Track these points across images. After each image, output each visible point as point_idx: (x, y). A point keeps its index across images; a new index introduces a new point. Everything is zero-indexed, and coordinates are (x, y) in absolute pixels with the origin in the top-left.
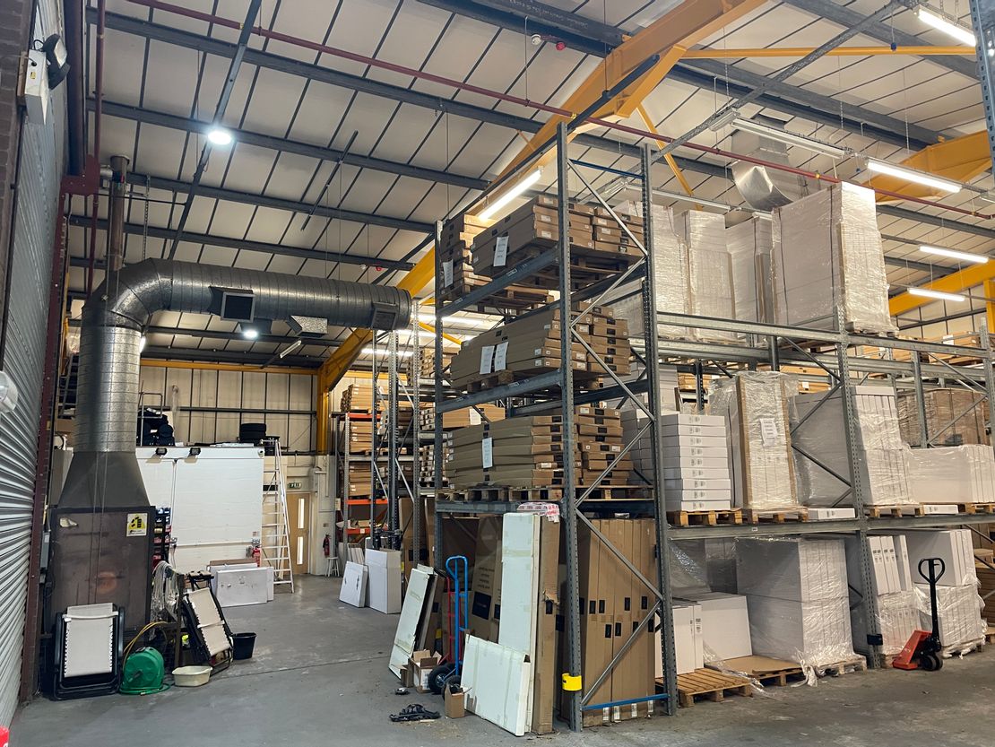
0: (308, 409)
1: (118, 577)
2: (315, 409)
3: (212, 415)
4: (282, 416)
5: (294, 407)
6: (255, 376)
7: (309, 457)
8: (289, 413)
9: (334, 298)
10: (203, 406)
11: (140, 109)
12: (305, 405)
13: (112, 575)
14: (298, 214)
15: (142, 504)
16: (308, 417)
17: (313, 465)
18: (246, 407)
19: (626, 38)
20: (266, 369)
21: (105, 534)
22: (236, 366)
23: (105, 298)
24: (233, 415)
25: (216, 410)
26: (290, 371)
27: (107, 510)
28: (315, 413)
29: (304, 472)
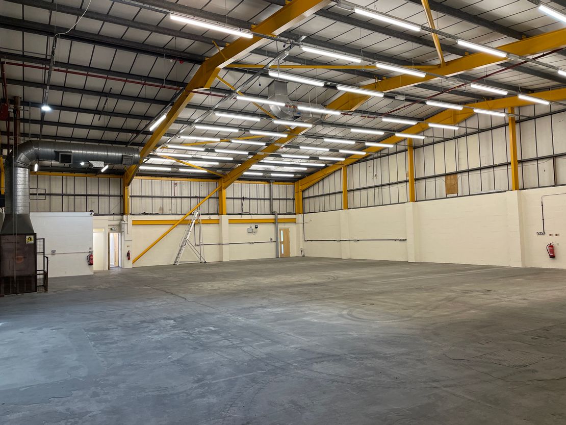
0: (119, 194)
1: (24, 258)
2: (122, 194)
3: (73, 197)
4: (106, 197)
5: (112, 193)
6: (92, 179)
7: (120, 216)
8: (110, 196)
9: (106, 153)
10: (68, 193)
11: (23, 81)
12: (117, 192)
13: (22, 257)
14: (96, 115)
15: (31, 232)
16: (119, 198)
17: (122, 220)
18: (89, 193)
19: (207, 59)
20: (97, 176)
21: (18, 243)
22: (84, 174)
23: (13, 157)
24: (83, 197)
25: (75, 195)
26: (109, 176)
27: (18, 234)
28: (122, 196)
29: (117, 223)
